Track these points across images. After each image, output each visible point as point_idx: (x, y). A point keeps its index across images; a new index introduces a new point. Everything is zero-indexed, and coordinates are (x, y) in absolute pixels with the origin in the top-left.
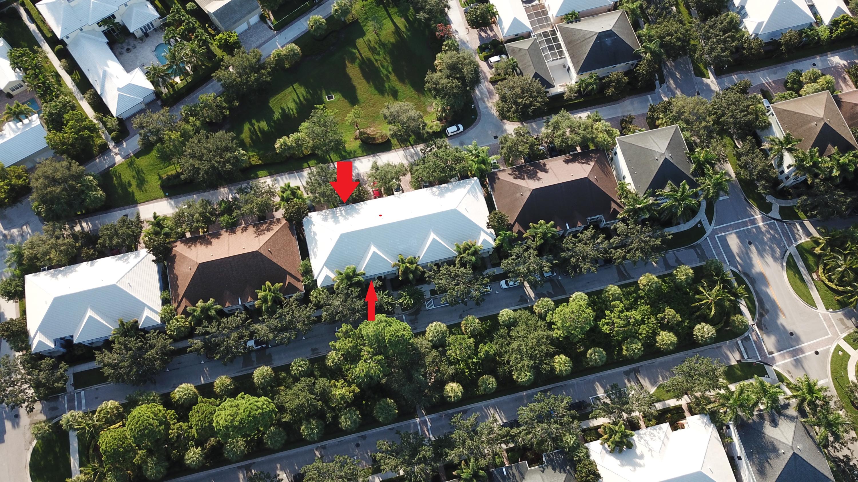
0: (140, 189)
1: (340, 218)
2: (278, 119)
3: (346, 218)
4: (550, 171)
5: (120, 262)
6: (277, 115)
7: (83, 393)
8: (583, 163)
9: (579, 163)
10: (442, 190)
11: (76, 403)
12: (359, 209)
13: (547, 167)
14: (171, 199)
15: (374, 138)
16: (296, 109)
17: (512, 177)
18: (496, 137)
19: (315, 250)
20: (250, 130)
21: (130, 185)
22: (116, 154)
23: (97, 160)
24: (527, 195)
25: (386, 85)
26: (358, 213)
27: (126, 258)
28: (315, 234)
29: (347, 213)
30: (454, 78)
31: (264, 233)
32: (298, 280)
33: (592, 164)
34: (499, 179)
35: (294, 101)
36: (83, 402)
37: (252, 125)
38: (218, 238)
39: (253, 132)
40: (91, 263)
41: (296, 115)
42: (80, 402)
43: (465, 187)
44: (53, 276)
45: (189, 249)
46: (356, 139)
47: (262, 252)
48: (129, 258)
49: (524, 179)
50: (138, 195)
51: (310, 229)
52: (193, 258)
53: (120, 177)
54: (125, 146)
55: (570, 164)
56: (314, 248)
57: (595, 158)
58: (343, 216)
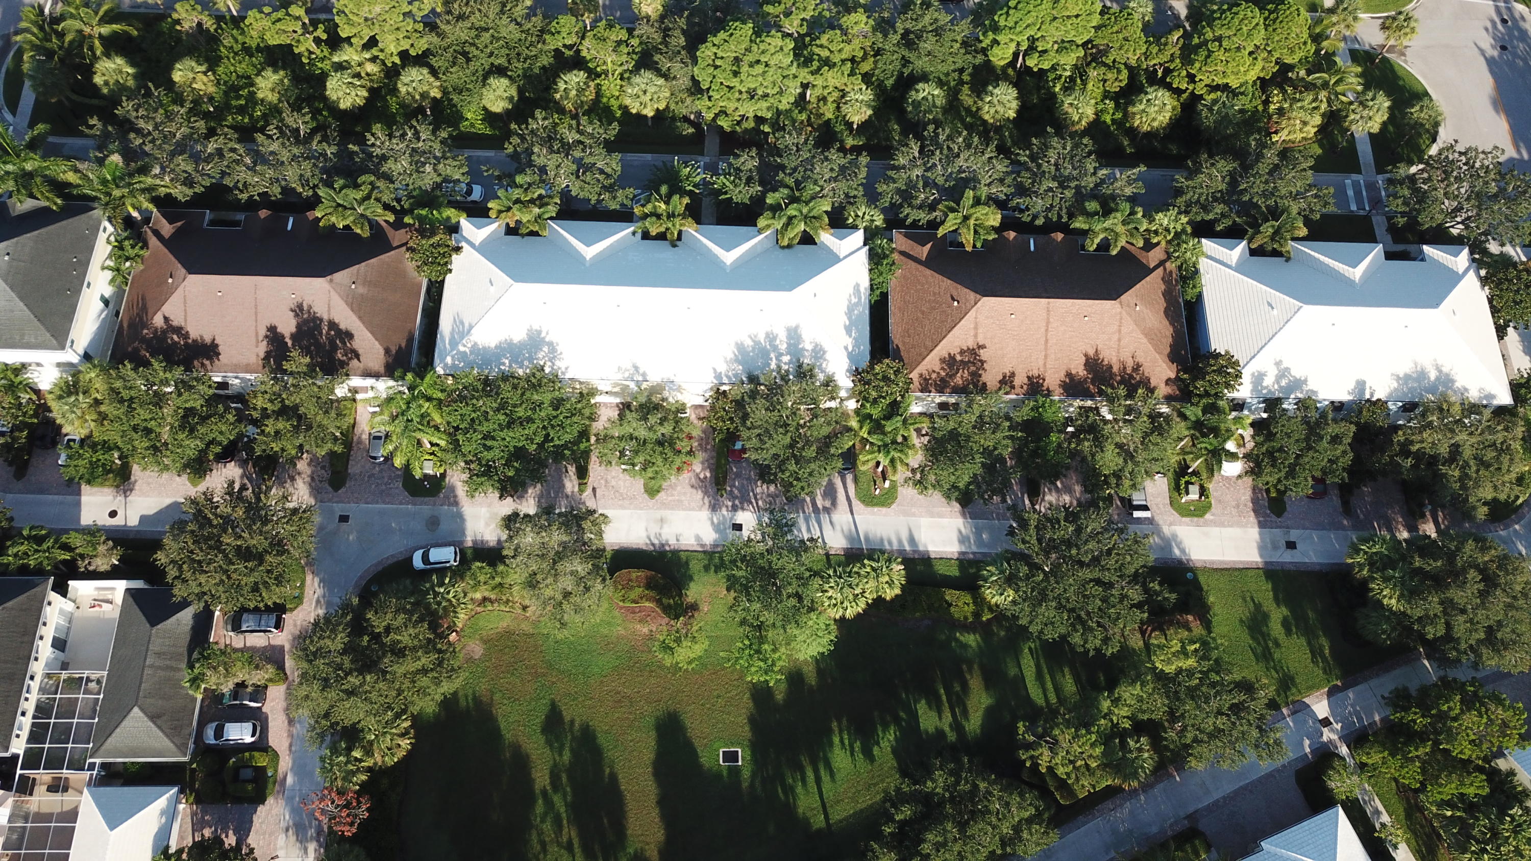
0: (1258, 606)
1: (783, 347)
2: (885, 729)
3: (771, 338)
4: (263, 332)
5: (1297, 372)
6: (888, 739)
7: (1354, 207)
8: (178, 330)
9: (186, 336)
10: (531, 361)
11: (1364, 193)
12: (737, 360)
13: (263, 348)
14: (1180, 562)
15: (648, 586)
16: (831, 744)
17: (357, 344)
18: (344, 519)
19: (854, 300)
20: (965, 713)
21: (1285, 624)
22: (1326, 722)
23: (1377, 718)
24: (343, 276)
25: (567, 756)
26: (740, 347)
27: (1283, 383)
28: (848, 330)
29: (764, 353)
30: (376, 637)
31: (962, 352)
32: (903, 253)
33: (158, 321)
34: (387, 351)
35: (832, 775)
36: (1350, 193)
37: (957, 726)
38: (1069, 375)
39: (959, 703)
40: (1362, 391)
41: (835, 725)
42: (1358, 193)
43: (475, 348)
44: (1446, 380)
45: (1140, 359)
46: (694, 607)
47: (972, 295)
48: (1277, 381)
49: (333, 325)
50: (1264, 593)
51: (856, 345)
52: (1129, 326)
53: (1314, 655)
54: (1307, 742)
55: (208, 339)
56: (857, 304)
57: (143, 340)
58: (775, 348)
